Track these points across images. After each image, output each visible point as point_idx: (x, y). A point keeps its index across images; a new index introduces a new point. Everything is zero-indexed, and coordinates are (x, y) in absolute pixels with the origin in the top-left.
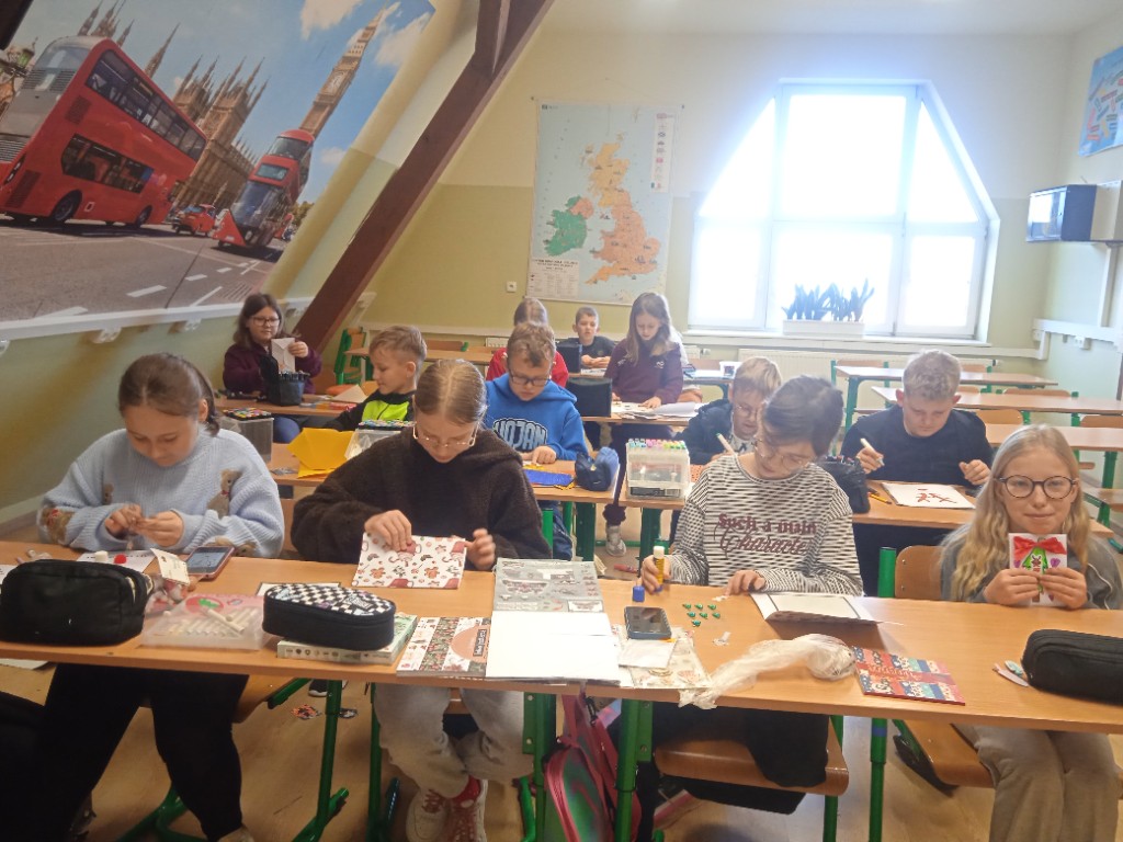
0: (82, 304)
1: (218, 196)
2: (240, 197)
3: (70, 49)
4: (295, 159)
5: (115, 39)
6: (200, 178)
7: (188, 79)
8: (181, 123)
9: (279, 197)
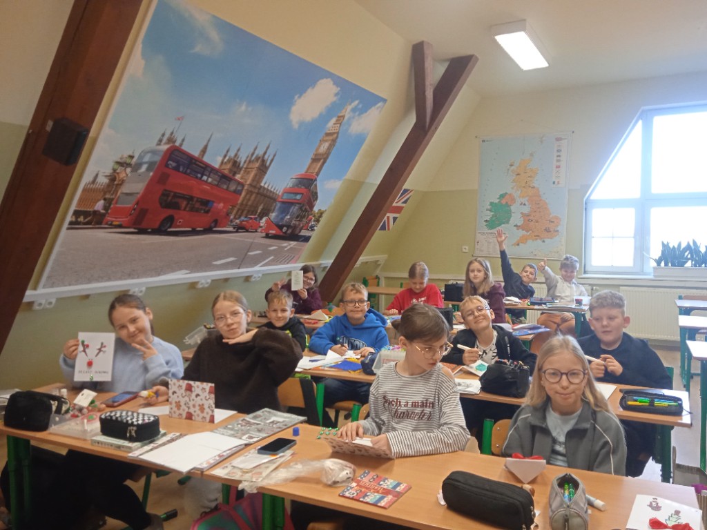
0: (186, 269)
1: (259, 211)
2: (274, 210)
3: (154, 152)
4: (306, 188)
5: (177, 144)
6: (244, 203)
7: (225, 156)
8: (225, 178)
9: (301, 208)
